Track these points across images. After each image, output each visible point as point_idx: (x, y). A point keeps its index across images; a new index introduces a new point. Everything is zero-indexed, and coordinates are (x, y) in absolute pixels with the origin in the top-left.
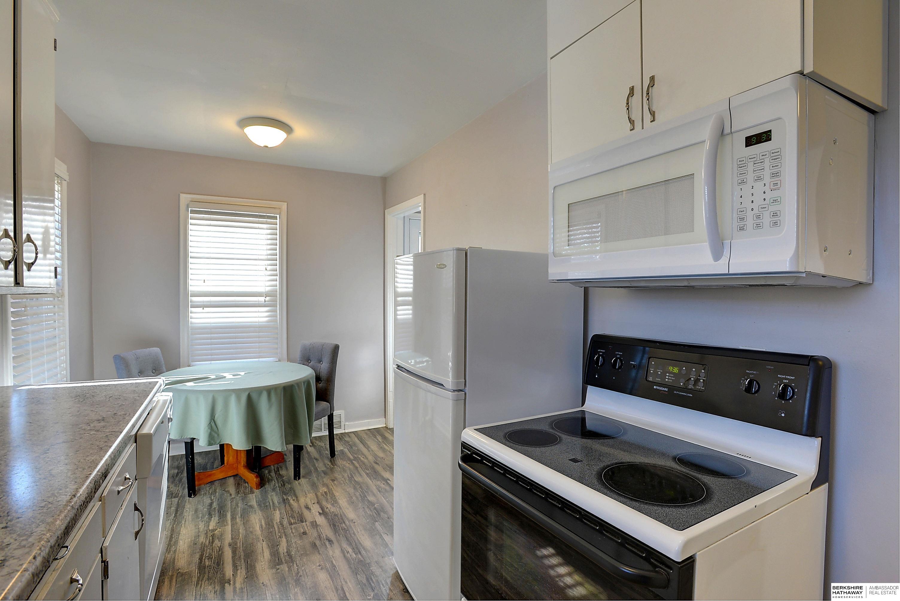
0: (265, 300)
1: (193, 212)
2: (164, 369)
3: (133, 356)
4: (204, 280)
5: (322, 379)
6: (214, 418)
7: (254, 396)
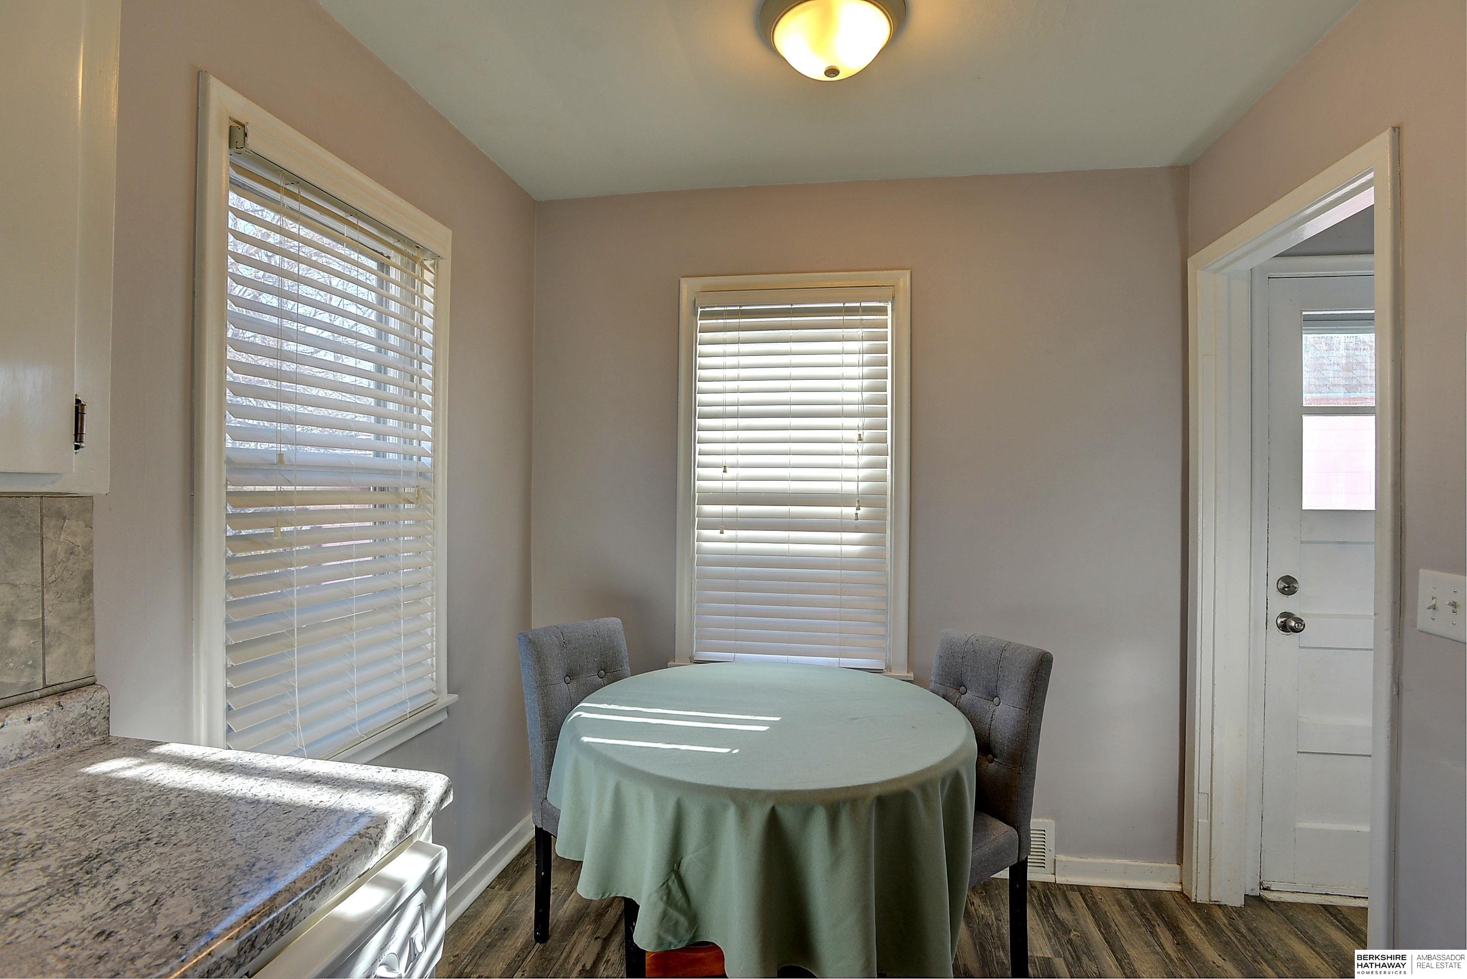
0: (857, 514)
1: (706, 315)
2: (627, 668)
3: (557, 637)
4: (725, 467)
5: (997, 751)
6: (679, 866)
7: (789, 817)
